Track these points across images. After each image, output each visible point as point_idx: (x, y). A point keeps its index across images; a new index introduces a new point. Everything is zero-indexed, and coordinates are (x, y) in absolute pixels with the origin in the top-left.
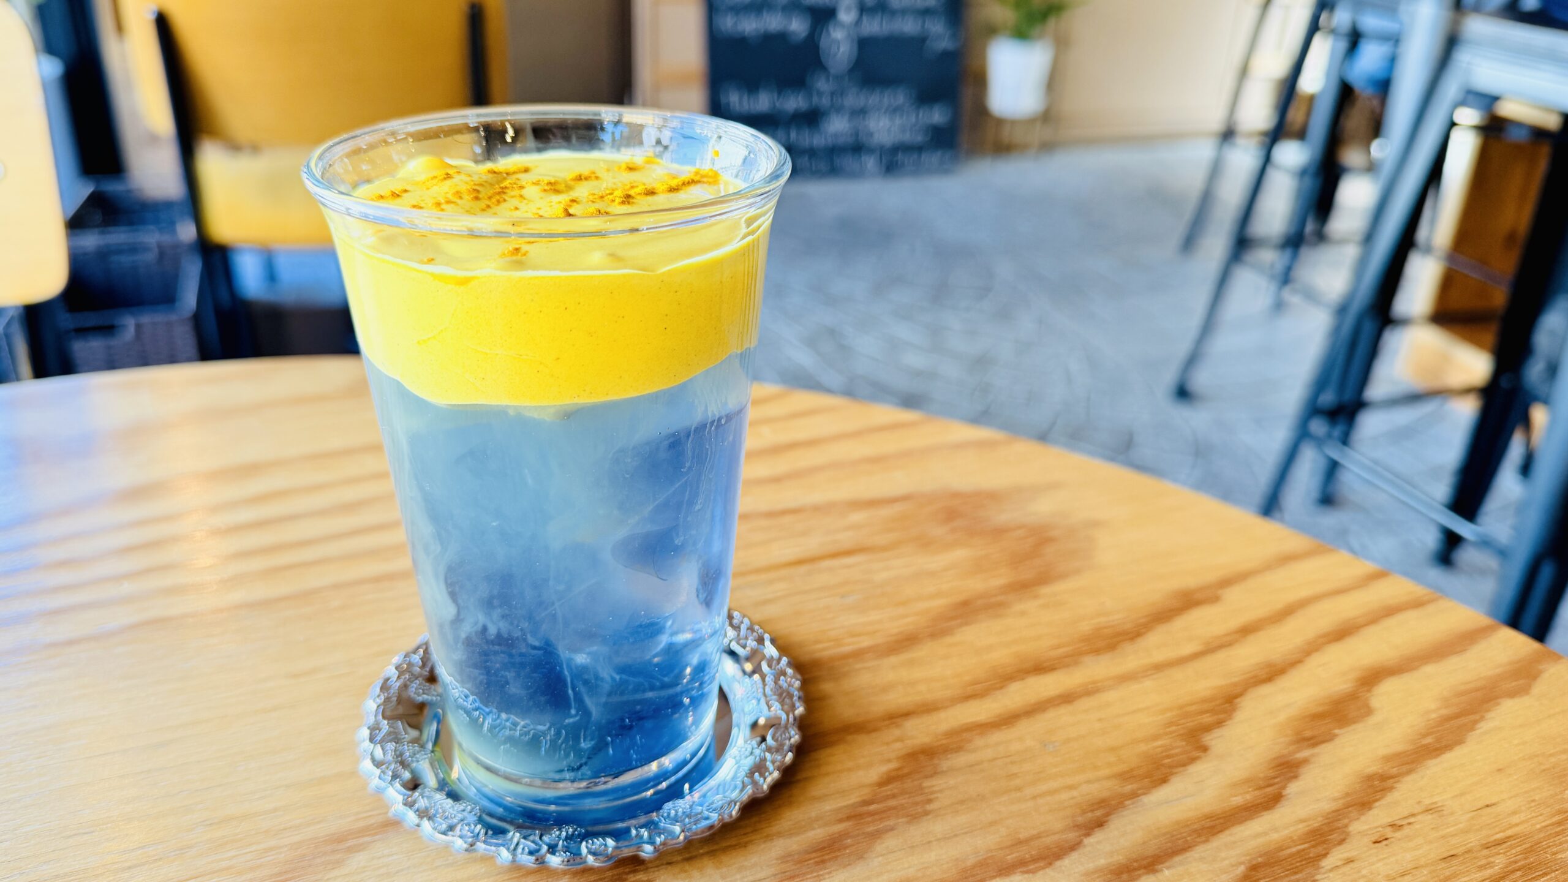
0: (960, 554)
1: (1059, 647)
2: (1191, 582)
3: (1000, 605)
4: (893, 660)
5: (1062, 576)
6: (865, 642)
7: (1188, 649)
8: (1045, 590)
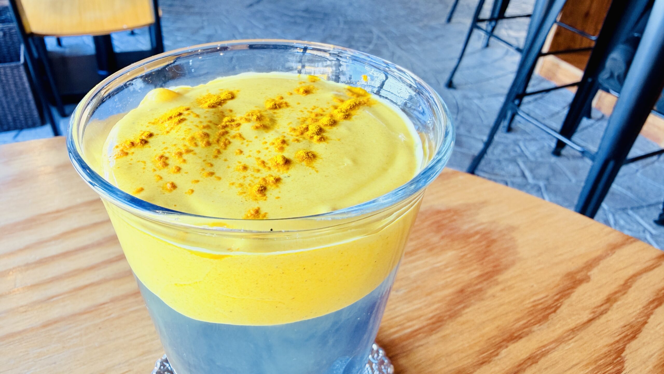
0: (450, 255)
1: (518, 320)
2: (572, 267)
3: (480, 290)
4: (434, 337)
5: (507, 268)
6: (416, 325)
7: (586, 317)
8: (501, 278)
